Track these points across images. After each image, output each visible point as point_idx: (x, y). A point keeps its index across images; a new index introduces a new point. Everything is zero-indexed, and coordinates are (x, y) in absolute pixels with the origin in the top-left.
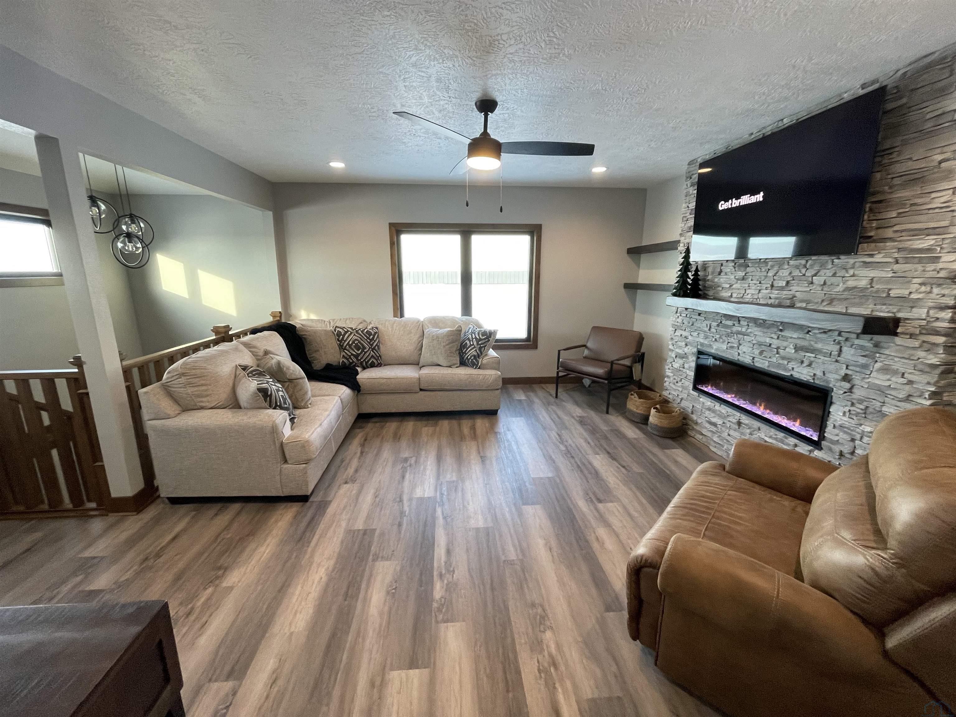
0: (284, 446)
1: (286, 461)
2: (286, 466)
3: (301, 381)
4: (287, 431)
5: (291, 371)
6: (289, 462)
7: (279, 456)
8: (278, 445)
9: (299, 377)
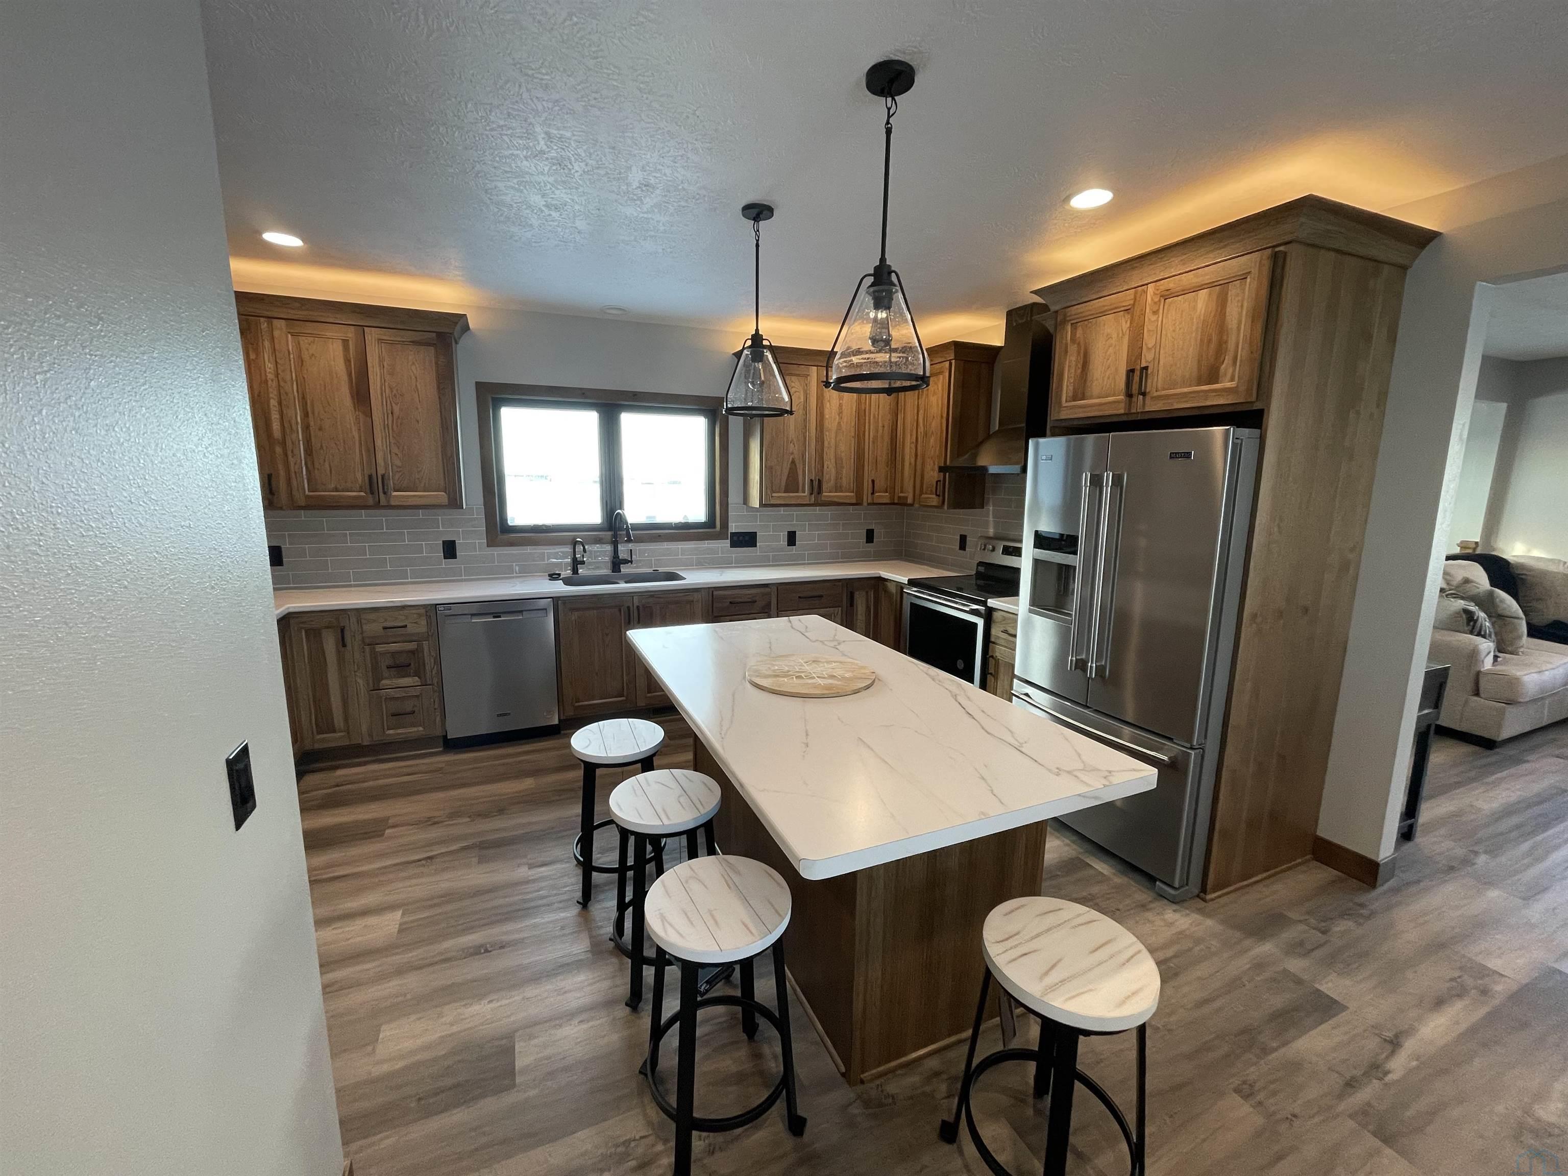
0: (1481, 675)
1: (1477, 693)
2: (1476, 698)
3: (1516, 620)
4: (1488, 664)
5: (1505, 606)
6: (1482, 695)
7: (1470, 686)
8: (1473, 673)
9: (1514, 615)
